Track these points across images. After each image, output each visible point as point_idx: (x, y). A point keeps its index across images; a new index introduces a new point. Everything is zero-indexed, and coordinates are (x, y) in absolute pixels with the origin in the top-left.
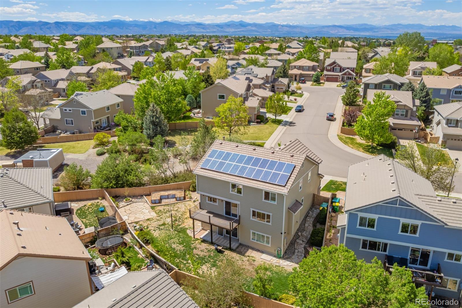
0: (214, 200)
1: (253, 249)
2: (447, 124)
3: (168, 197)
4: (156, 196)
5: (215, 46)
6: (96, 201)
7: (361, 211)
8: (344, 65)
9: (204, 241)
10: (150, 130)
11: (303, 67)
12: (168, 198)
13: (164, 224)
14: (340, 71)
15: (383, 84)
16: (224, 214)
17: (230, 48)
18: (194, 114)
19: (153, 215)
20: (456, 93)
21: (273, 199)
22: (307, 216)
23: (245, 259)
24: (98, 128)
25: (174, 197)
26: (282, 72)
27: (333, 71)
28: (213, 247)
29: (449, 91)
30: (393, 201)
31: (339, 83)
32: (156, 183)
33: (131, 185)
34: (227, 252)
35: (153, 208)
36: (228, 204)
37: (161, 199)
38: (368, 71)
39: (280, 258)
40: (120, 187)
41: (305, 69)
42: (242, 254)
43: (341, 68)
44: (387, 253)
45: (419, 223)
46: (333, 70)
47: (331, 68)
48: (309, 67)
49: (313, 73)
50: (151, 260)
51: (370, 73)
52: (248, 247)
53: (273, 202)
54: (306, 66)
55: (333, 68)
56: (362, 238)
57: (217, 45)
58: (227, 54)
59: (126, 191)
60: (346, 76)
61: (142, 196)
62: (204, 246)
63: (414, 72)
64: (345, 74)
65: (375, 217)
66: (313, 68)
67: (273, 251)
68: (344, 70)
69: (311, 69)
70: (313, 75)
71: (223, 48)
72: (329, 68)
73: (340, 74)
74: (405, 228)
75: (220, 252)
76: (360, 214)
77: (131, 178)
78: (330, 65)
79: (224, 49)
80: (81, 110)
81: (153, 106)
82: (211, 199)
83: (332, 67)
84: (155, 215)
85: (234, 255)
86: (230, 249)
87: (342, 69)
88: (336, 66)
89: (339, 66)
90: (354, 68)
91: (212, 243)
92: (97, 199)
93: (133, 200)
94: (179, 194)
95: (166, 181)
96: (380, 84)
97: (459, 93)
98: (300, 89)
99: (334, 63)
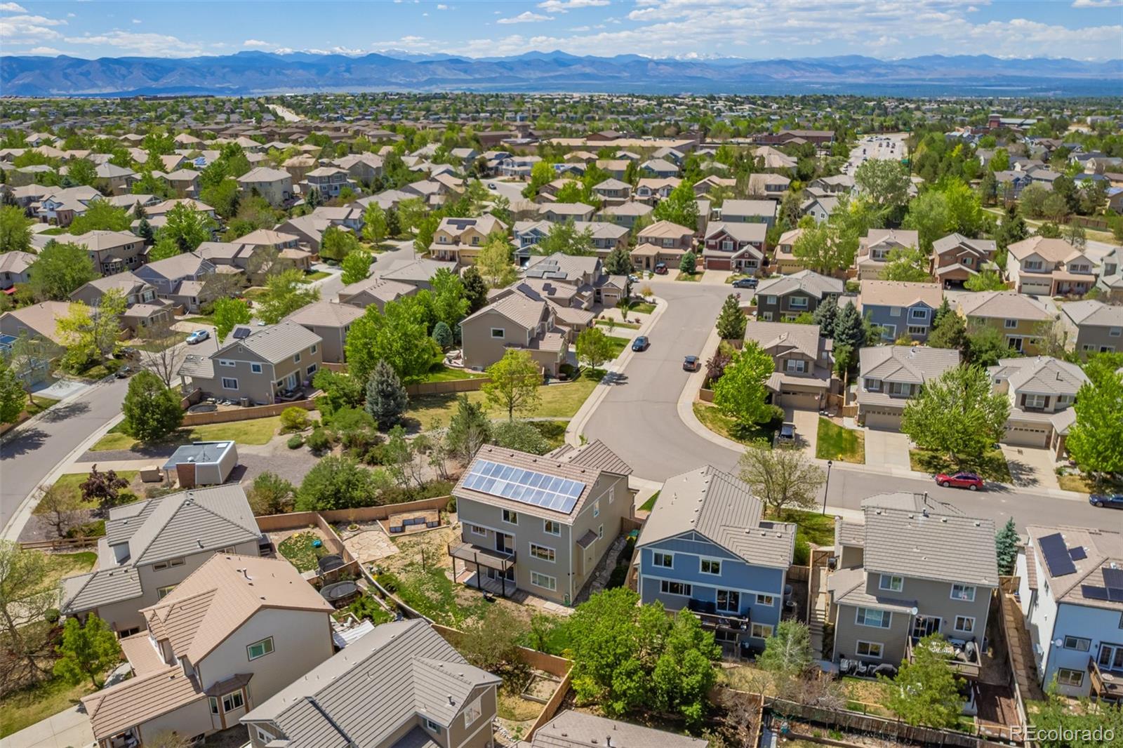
0: (482, 530)
1: (534, 595)
2: (867, 386)
3: (414, 522)
4: (396, 521)
5: (490, 160)
6: (306, 530)
7: (654, 546)
8: (739, 238)
9: (468, 586)
10: (377, 405)
11: (662, 239)
12: (415, 524)
13: (411, 564)
14: (735, 250)
15: (792, 297)
16: (496, 550)
17: (524, 164)
18: (450, 361)
19: (394, 550)
20: (916, 314)
21: (556, 530)
22: (610, 549)
23: (523, 608)
24: (283, 396)
25: (423, 521)
26: (615, 263)
27: (721, 249)
28: (481, 595)
29: (904, 310)
30: (688, 535)
31: (730, 274)
32: (393, 501)
33: (358, 505)
34: (499, 600)
35: (393, 539)
36: (500, 537)
37: (405, 524)
38: (788, 249)
39: (569, 606)
40: (341, 508)
41: (666, 244)
42: (520, 602)
43: (735, 242)
44: (691, 597)
45: (719, 560)
46: (720, 247)
47: (716, 243)
48: (674, 240)
49: (681, 252)
50: (398, 614)
51: (790, 252)
52: (528, 593)
53: (556, 535)
54: (669, 238)
55: (721, 243)
56: (661, 579)
57: (497, 157)
58: (518, 179)
59: (351, 513)
60: (743, 260)
61: (374, 520)
62: (469, 593)
63: (874, 252)
64: (742, 256)
65: (672, 553)
66: (684, 242)
67: (559, 598)
68: (741, 246)
69: (677, 244)
70: (682, 256)
71: (508, 165)
72: (712, 242)
73: (734, 255)
74: (706, 566)
75: (491, 600)
76: (655, 551)
77: (358, 494)
78: (715, 237)
79: (510, 168)
80: (253, 363)
81: (382, 365)
82: (476, 529)
83: (718, 240)
84: (397, 550)
85: (509, 604)
86: (503, 596)
87: (737, 246)
88: (725, 239)
89: (732, 239)
90: (761, 243)
91: (480, 589)
92: (307, 526)
93: (362, 527)
94: (431, 516)
95: (409, 495)
96: (786, 297)
97: (922, 314)
98: (650, 294)
99: (722, 233)
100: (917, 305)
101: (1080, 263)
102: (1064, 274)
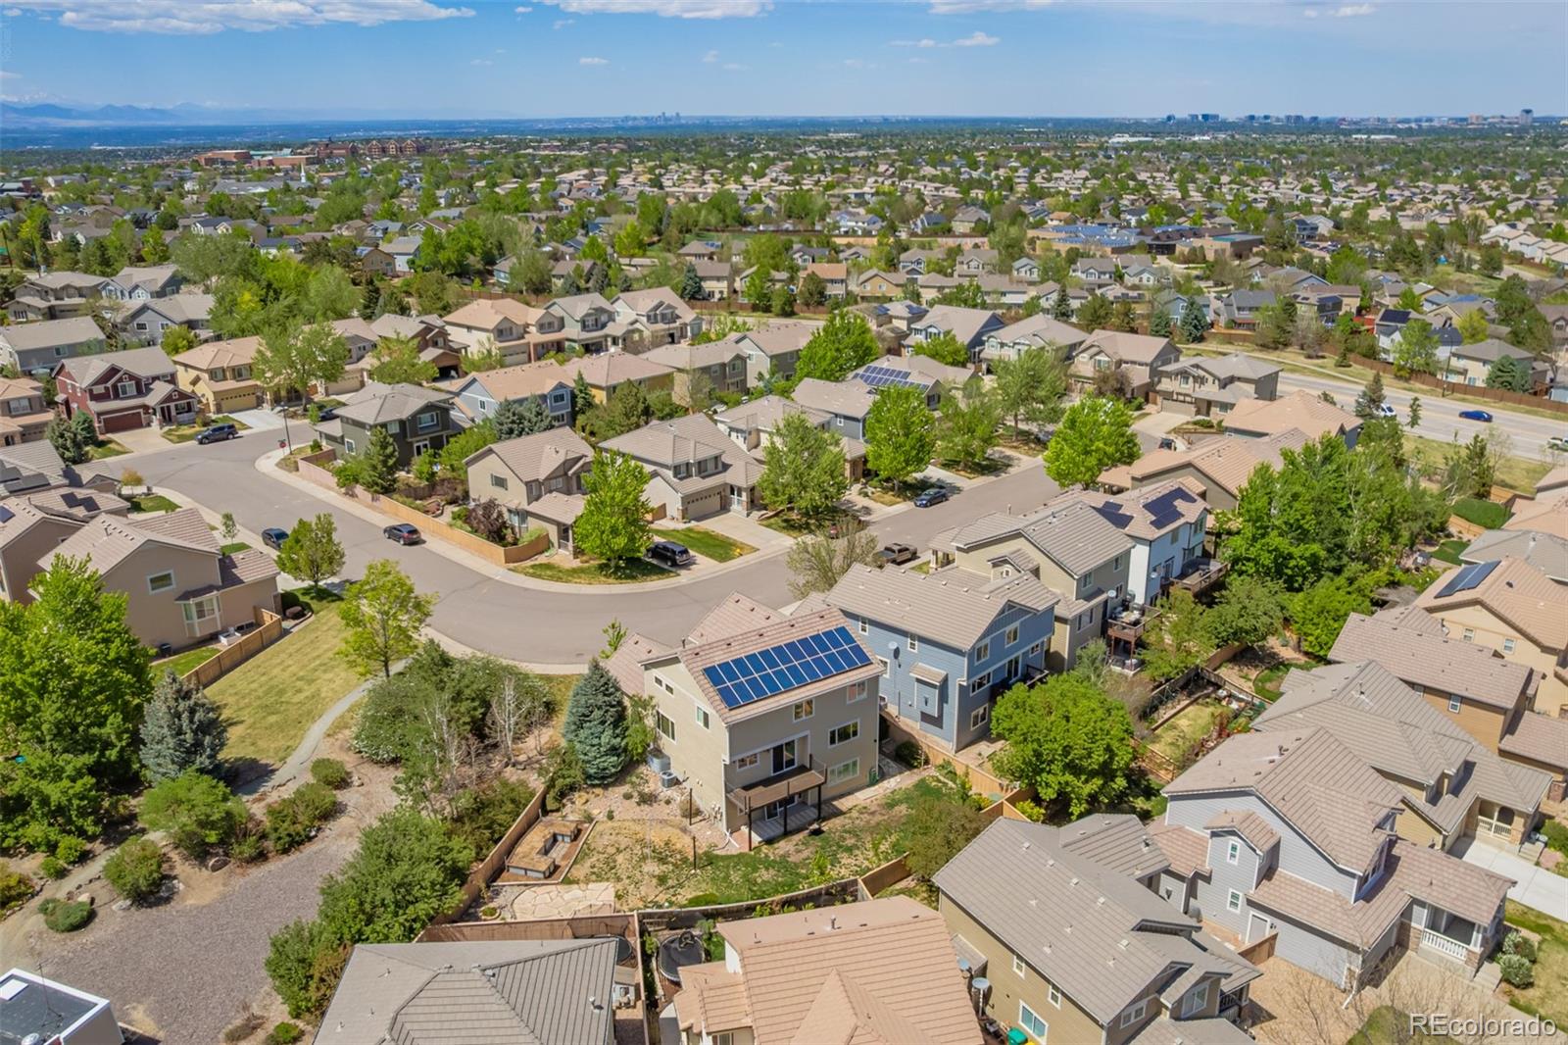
0: (751, 760)
1: (834, 799)
2: (676, 474)
7: (979, 641)
8: (143, 371)
9: (772, 841)
11: (6, 403)
13: (664, 878)
14: (141, 393)
15: (418, 417)
16: (776, 773)
19: (603, 887)
27: (117, 397)
28: (802, 836)
30: (1004, 609)
31: (155, 430)
34: (825, 826)
35: (569, 882)
36: (776, 752)
38: (220, 375)
39: (876, 783)
41: (16, 409)
42: (838, 813)
43: (138, 381)
44: (991, 683)
46: (116, 394)
47: (107, 389)
48: (31, 399)
51: (225, 379)
52: (828, 802)
54: (19, 399)
55: (115, 386)
60: (172, 405)
61: (491, 886)
62: (786, 844)
67: (862, 781)
69: (37, 404)
72: (99, 389)
74: (1009, 638)
75: (819, 831)
76: (977, 646)
78: (102, 380)
83: (109, 384)
84: (607, 884)
85: (836, 821)
86: (820, 820)
87: (142, 387)
88: (120, 380)
89: (132, 377)
90: (172, 375)
91: (788, 833)
96: (414, 417)
97: (560, 398)
98: (138, 482)
99: (113, 371)
100: (555, 389)
101: (546, 321)
102: (534, 337)
